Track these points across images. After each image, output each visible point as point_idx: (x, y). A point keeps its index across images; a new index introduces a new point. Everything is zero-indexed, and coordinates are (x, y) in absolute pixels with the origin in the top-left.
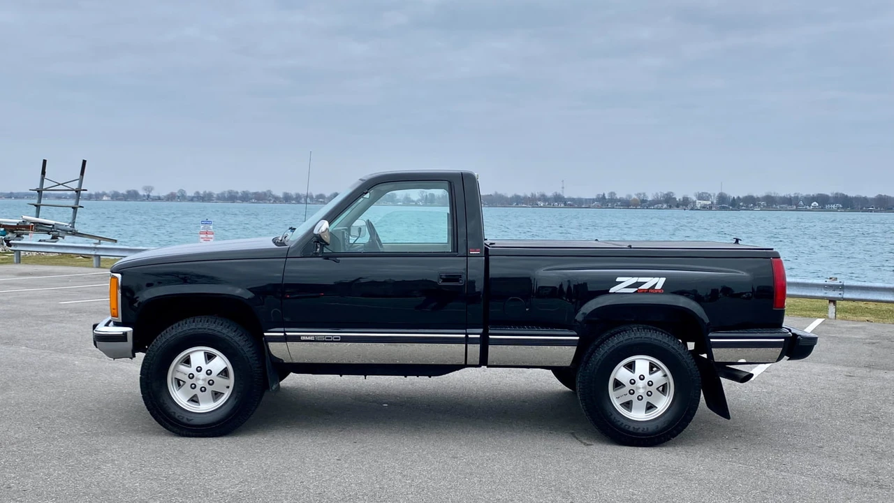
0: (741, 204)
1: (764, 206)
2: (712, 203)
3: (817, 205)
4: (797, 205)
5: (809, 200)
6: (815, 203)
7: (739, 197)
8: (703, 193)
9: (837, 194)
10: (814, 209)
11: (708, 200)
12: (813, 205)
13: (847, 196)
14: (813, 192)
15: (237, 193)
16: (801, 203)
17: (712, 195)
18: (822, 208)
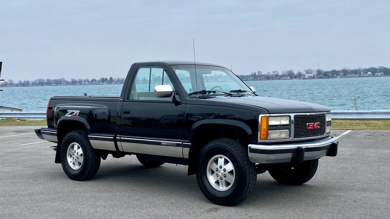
0: (330, 75)
1: (342, 75)
2: (314, 75)
3: (371, 73)
4: (360, 74)
5: (366, 71)
6: (369, 72)
7: (328, 71)
8: (308, 69)
9: (380, 67)
10: (369, 76)
11: (312, 73)
12: (368, 73)
13: (386, 68)
14: (368, 67)
15: (44, 80)
16: (362, 73)
17: (314, 70)
18: (373, 75)
